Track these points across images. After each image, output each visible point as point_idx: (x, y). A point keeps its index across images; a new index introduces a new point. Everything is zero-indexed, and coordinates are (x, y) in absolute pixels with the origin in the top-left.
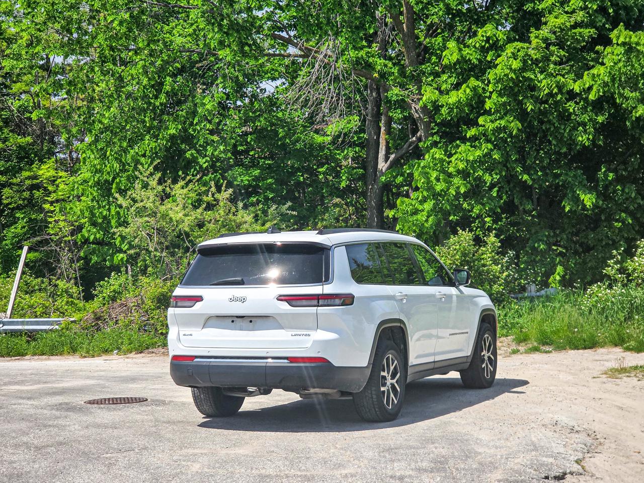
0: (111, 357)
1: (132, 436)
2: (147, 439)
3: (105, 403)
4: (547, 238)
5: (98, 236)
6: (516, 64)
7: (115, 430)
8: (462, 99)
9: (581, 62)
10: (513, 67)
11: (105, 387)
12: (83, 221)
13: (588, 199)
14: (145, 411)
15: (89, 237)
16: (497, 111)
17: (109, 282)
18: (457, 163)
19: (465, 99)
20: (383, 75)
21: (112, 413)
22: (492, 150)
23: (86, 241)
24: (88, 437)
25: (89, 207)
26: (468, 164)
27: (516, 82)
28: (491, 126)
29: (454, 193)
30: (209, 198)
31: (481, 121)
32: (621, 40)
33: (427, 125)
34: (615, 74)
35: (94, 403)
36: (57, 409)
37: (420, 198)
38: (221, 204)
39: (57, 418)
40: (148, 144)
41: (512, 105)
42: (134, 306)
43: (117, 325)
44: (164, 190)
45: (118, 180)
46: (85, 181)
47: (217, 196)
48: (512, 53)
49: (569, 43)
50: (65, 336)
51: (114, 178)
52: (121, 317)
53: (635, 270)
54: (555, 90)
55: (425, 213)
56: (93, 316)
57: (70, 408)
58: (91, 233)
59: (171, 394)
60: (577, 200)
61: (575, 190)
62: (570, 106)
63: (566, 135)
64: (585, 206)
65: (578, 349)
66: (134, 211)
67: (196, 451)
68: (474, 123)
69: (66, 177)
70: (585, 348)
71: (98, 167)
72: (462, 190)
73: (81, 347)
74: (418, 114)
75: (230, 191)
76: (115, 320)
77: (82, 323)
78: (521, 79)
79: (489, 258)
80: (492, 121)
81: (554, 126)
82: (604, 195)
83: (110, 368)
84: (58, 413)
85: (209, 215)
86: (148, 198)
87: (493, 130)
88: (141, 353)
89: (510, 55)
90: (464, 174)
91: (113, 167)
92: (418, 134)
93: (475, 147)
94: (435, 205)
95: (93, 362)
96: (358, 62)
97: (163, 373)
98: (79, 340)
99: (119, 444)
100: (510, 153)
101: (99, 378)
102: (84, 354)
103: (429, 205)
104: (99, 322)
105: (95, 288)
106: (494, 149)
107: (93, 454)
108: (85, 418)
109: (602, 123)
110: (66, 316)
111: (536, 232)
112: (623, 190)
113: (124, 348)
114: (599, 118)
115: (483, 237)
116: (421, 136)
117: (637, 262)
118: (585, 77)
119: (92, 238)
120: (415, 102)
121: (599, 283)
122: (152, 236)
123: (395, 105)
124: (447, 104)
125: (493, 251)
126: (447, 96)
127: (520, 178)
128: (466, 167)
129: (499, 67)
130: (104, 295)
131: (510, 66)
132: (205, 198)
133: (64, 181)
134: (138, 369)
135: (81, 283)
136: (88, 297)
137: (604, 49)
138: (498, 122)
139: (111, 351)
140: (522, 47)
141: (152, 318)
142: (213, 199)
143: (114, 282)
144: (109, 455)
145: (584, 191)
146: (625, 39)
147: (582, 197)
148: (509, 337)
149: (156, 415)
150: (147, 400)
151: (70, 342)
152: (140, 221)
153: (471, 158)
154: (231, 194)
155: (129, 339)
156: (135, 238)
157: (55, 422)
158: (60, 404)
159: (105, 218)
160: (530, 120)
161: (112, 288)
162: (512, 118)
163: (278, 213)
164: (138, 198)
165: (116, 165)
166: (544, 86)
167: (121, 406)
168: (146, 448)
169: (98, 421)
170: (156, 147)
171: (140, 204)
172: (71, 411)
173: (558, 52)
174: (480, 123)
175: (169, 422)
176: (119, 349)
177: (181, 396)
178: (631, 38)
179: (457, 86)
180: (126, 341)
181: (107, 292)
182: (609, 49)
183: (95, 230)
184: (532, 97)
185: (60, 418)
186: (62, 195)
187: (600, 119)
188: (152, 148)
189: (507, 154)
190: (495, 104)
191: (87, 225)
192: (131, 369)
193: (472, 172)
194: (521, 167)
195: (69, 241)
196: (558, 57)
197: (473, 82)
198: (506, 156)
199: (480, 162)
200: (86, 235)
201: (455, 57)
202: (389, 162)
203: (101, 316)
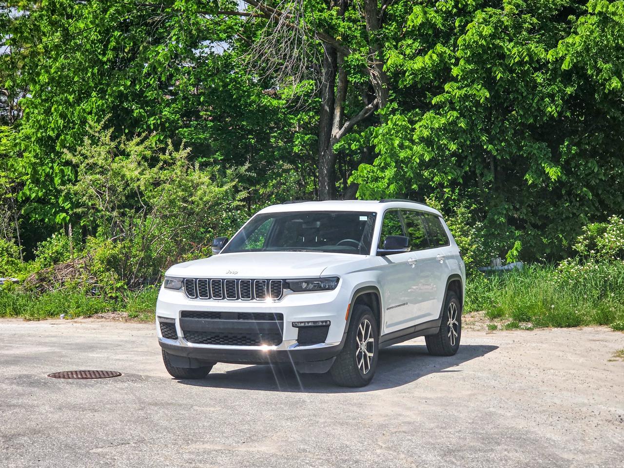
0: (58, 321)
1: (119, 422)
2: (139, 428)
3: (73, 378)
4: (507, 211)
5: (40, 194)
6: (487, 30)
7: (96, 414)
8: (427, 66)
9: (552, 32)
10: (484, 33)
11: (62, 356)
12: (25, 178)
13: (553, 172)
14: (122, 389)
15: (30, 195)
16: (463, 79)
17: (51, 243)
18: (421, 130)
19: (431, 65)
20: (345, 37)
21: (84, 390)
22: (457, 118)
23: (27, 199)
24: (66, 423)
25: (31, 164)
26: (432, 132)
27: (485, 49)
28: (458, 93)
29: (418, 161)
30: (167, 156)
31: (447, 87)
32: (598, 9)
33: (385, 92)
34: (589, 44)
35: (59, 377)
36: (18, 384)
37: (382, 164)
38: (179, 163)
39: (20, 395)
40: (95, 101)
41: (480, 73)
42: (81, 268)
43: (63, 287)
44: (117, 147)
45: (62, 137)
46: (28, 137)
47: (174, 154)
48: (484, 19)
49: (540, 11)
50: (8, 298)
51: (58, 136)
52: (67, 279)
53: (604, 246)
54: (527, 59)
55: (386, 180)
56: (37, 277)
57: (31, 382)
58: (32, 191)
59: (141, 367)
60: (542, 173)
61: (539, 162)
62: (537, 76)
63: (534, 105)
64: (549, 178)
65: (562, 327)
66: (85, 167)
67: (208, 446)
68: (440, 90)
69: (9, 132)
70: (569, 326)
71: (42, 123)
72: (427, 158)
73: (24, 310)
74: (376, 80)
75: (189, 149)
76: (60, 281)
77: (25, 284)
78: (491, 46)
79: (458, 228)
80: (459, 88)
81: (522, 95)
82: (566, 169)
83: (60, 333)
84: (20, 389)
85: (164, 175)
86: (99, 155)
87: (460, 97)
88: (90, 317)
89: (481, 20)
90: (428, 142)
91: (57, 124)
92: (375, 102)
93: (439, 114)
94: (396, 174)
95: (38, 325)
96: (320, 23)
97: (122, 341)
98: (21, 302)
99: (107, 435)
100: (476, 122)
101: (53, 344)
102: (28, 317)
103: (389, 173)
104: (44, 283)
105: (37, 248)
106: (460, 117)
107: (80, 448)
108: (54, 396)
109: (571, 95)
110: (7, 276)
111: (496, 206)
112: (586, 165)
113: (71, 311)
114: (567, 89)
115: (453, 207)
116: (378, 103)
117: (607, 238)
118: (560, 46)
119: (33, 195)
120: (374, 68)
121: (569, 259)
122: (102, 194)
123: (354, 69)
124: (412, 69)
125: (462, 222)
126: (412, 62)
127: (485, 147)
128: (431, 134)
129: (470, 33)
130: (46, 255)
131: (481, 32)
132: (162, 157)
133: (6, 136)
134: (92, 335)
135: (21, 242)
136: (29, 257)
137: (577, 19)
138: (465, 89)
139: (57, 314)
140: (494, 13)
141: (101, 281)
142: (170, 157)
143: (56, 243)
144: (100, 450)
145: (549, 164)
146: (602, 8)
147: (547, 170)
148: (480, 312)
149: (137, 394)
150: (120, 375)
151: (13, 303)
152: (90, 177)
153: (437, 126)
154: (188, 153)
155: (77, 302)
156: (84, 195)
157: (20, 401)
158: (20, 377)
159: (47, 175)
160: (498, 89)
161: (55, 249)
162: (480, 86)
163: (237, 175)
164: (88, 154)
165: (61, 122)
166: (515, 54)
167: (93, 381)
168: (142, 441)
169: (71, 400)
170: (103, 105)
171: (91, 161)
172: (34, 387)
173: (531, 20)
174: (446, 89)
175: (156, 404)
176: (66, 312)
177: (155, 370)
178: (608, 7)
179: (421, 52)
180: (73, 305)
181: (48, 253)
182: (582, 19)
183: (37, 188)
184: (501, 64)
185: (23, 395)
186: (5, 150)
187: (569, 90)
188: (99, 105)
189: (473, 123)
190: (462, 71)
191: (28, 183)
192: (84, 335)
193: (436, 140)
194: (487, 137)
195: (10, 198)
196: (531, 24)
197: (439, 48)
198: (472, 125)
199: (444, 130)
200: (28, 193)
201: (419, 21)
202: (343, 129)
203: (46, 277)
